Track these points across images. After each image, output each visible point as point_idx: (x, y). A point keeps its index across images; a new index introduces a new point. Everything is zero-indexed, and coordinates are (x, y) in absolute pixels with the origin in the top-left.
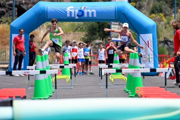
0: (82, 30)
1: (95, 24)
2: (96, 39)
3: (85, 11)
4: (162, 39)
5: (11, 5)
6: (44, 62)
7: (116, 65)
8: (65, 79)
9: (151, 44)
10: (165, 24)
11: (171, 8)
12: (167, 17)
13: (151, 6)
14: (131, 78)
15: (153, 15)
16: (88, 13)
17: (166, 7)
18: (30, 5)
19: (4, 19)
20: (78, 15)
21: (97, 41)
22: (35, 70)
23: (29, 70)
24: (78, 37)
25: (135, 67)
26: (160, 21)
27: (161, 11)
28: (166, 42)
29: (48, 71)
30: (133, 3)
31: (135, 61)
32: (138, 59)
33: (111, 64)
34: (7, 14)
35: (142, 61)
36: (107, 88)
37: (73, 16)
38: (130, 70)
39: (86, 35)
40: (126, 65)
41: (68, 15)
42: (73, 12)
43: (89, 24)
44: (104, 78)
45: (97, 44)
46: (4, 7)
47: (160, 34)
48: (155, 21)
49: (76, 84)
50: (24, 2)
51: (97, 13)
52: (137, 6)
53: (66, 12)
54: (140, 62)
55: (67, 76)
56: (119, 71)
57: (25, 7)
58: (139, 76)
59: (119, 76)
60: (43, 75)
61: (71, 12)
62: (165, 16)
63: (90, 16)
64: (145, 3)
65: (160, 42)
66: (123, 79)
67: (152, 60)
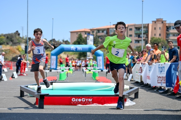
0: (76, 54)
1: (81, 52)
2: (82, 57)
6: (63, 67)
7: (89, 68)
8: (70, 73)
9: (101, 60)
10: (107, 52)
12: (108, 50)
14: (94, 73)
16: (79, 49)
18: (58, 45)
20: (75, 50)
22: (60, 70)
23: (57, 70)
24: (75, 56)
25: (96, 69)
26: (105, 51)
29: (65, 70)
30: (95, 45)
31: (95, 67)
32: (96, 66)
33: (87, 68)
35: (98, 67)
36: (85, 76)
37: (73, 50)
38: (94, 71)
39: (78, 56)
40: (92, 68)
41: (72, 49)
42: (73, 48)
43: (79, 52)
44: (85, 73)
47: (105, 56)
48: (102, 51)
49: (74, 74)
50: (55, 44)
51: (83, 49)
52: (97, 45)
53: (71, 49)
54: (97, 67)
55: (71, 72)
56: (90, 71)
57: (56, 46)
58: (97, 73)
59: (90, 72)
60: (63, 72)
61: (73, 49)
63: (80, 50)
65: (105, 59)
66: (91, 73)
67: (102, 66)
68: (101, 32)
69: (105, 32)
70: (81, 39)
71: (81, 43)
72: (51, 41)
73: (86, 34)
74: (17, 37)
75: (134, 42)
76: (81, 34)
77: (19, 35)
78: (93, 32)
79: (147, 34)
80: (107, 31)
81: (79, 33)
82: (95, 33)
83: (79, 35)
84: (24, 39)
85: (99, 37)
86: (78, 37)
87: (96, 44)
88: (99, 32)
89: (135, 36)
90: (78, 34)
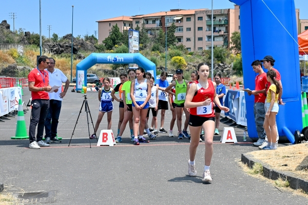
3: (118, 59)
4: (159, 66)
5: (66, 46)
11: (164, 47)
12: (162, 53)
13: (152, 46)
15: (154, 52)
17: (161, 47)
18: (79, 46)
19: (63, 54)
20: (114, 60)
21: (120, 68)
26: (157, 55)
27: (158, 50)
28: (161, 68)
30: (141, 45)
34: (65, 51)
41: (108, 60)
45: (120, 70)
46: (63, 47)
50: (75, 44)
52: (144, 45)
57: (76, 47)
61: (110, 60)
62: (160, 52)
63: (120, 61)
64: (148, 45)
65: (157, 68)
68: (150, 22)
69: (158, 22)
70: (117, 34)
71: (117, 41)
72: (65, 37)
73: (125, 25)
74: (5, 31)
75: (206, 39)
76: (116, 26)
77: (8, 27)
78: (137, 22)
79: (227, 26)
80: (160, 21)
81: (114, 24)
82: (140, 25)
83: (114, 27)
84: (18, 35)
85: (147, 30)
86: (111, 31)
87: (142, 43)
88: (147, 23)
89: (208, 29)
90: (112, 27)
